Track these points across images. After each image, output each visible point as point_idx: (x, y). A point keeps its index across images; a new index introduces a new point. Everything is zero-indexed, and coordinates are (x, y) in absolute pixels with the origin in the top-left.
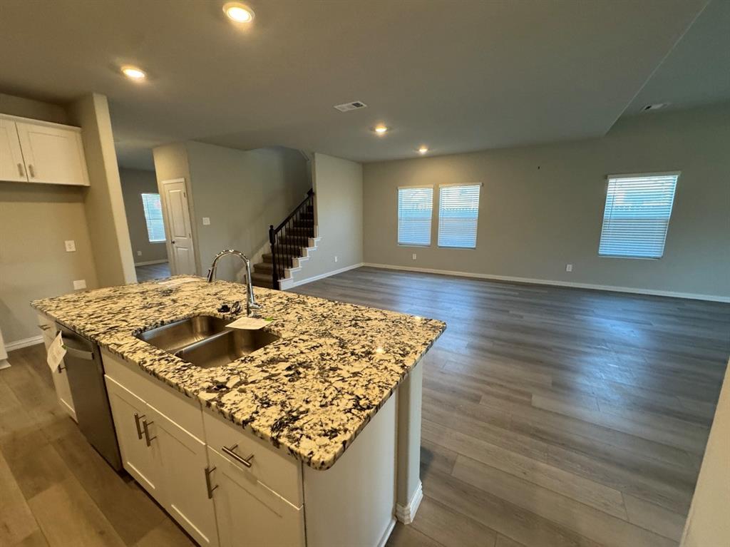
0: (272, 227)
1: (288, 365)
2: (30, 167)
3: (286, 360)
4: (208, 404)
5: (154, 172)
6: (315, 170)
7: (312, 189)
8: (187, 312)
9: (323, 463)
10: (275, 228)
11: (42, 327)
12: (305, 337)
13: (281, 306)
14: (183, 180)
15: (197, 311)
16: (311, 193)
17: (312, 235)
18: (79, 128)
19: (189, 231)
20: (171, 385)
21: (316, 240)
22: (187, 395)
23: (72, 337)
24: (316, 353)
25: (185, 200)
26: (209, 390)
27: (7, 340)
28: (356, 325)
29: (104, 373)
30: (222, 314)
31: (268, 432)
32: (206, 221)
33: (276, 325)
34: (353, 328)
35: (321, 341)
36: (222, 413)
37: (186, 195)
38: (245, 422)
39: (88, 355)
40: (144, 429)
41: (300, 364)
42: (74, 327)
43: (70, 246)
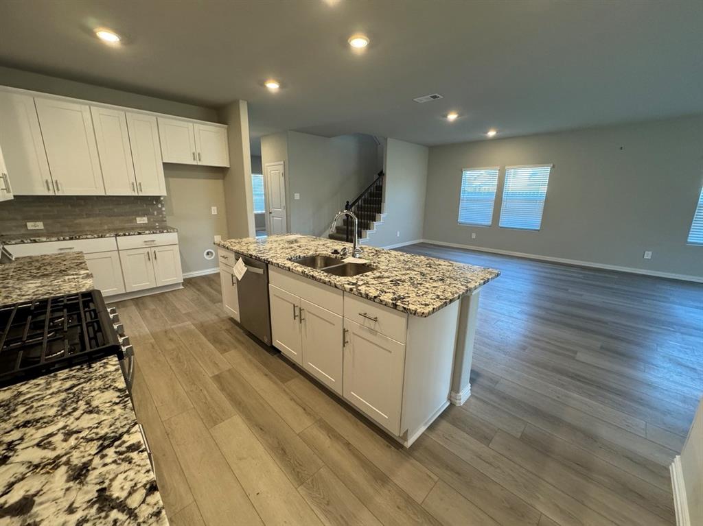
0: (348, 202)
1: (390, 279)
2: (199, 154)
3: (388, 278)
4: (351, 290)
5: (260, 157)
6: (386, 155)
7: (382, 171)
8: (311, 253)
9: (423, 313)
10: (350, 204)
11: (223, 257)
12: (396, 269)
13: (373, 254)
14: (282, 163)
15: (318, 253)
16: (381, 174)
17: (379, 211)
18: (226, 126)
19: (284, 204)
20: (325, 283)
21: (383, 216)
22: (336, 287)
23: (249, 260)
24: (407, 277)
25: (282, 178)
26: (348, 284)
27: (184, 271)
28: (430, 267)
29: (268, 283)
30: (335, 255)
31: (390, 301)
32: (297, 196)
33: (374, 263)
34: (428, 268)
35: (408, 272)
36: (361, 293)
37: (284, 174)
38: (375, 297)
39: (260, 271)
40: (298, 314)
41: (398, 280)
42: (251, 255)
43: (214, 211)
